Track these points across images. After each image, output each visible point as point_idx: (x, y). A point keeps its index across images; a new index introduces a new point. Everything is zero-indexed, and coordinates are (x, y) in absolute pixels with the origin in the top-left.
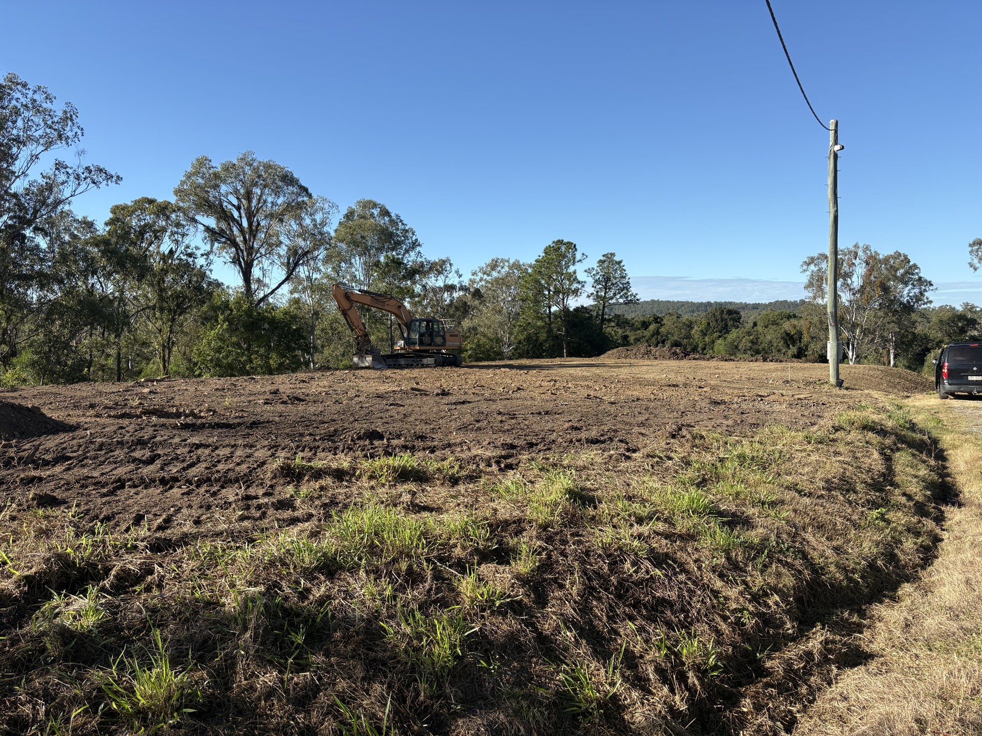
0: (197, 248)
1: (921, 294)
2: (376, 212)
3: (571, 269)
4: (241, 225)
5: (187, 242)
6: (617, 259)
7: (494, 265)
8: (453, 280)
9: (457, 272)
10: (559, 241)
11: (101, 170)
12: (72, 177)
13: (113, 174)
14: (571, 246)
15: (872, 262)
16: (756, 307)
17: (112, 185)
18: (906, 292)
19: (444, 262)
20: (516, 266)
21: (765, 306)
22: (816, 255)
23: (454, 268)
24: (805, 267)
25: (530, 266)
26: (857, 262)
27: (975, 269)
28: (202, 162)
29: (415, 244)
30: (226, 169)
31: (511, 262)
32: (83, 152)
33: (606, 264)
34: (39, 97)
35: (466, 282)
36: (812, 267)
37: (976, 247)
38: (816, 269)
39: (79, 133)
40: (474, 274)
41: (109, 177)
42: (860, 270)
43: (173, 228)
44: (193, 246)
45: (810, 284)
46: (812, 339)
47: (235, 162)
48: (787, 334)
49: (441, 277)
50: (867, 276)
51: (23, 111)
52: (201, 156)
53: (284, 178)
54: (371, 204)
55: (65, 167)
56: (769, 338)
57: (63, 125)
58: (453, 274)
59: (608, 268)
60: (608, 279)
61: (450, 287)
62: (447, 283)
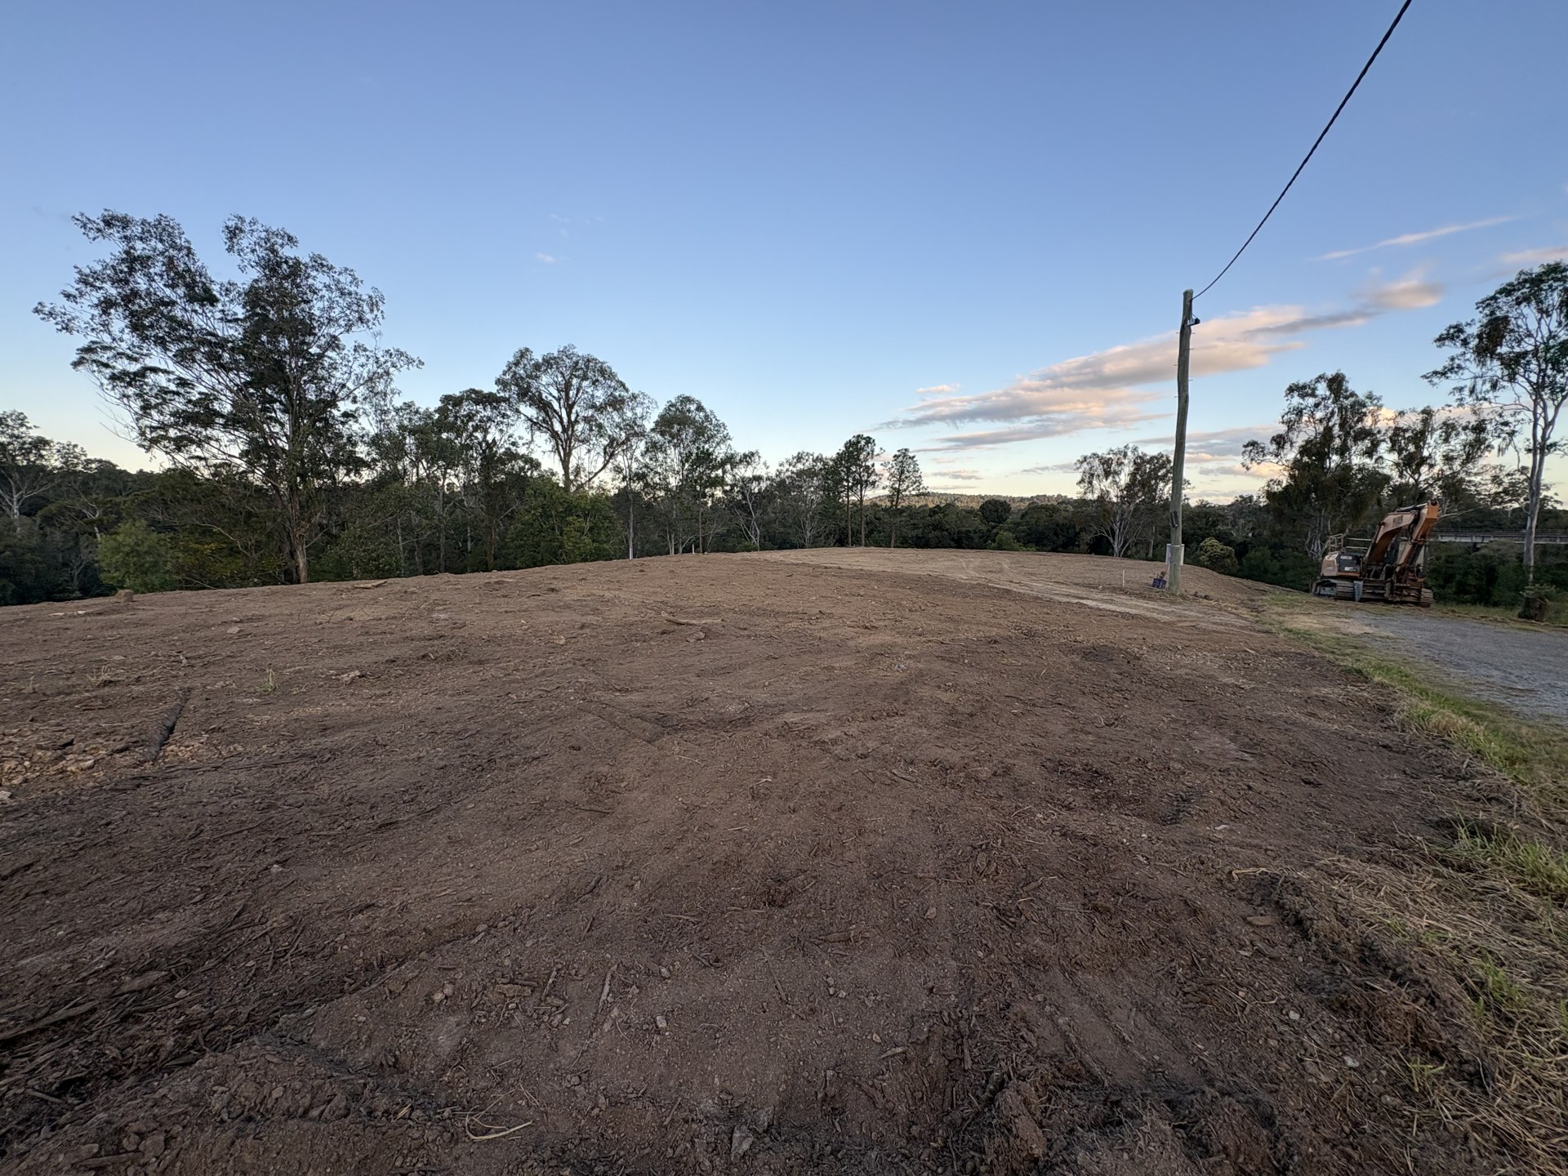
0: (520, 438)
2: (693, 407)
3: (869, 463)
4: (560, 417)
5: (510, 432)
6: (910, 454)
7: (799, 458)
8: (761, 471)
9: (765, 464)
10: (858, 436)
11: (402, 354)
12: (371, 361)
13: (415, 358)
14: (869, 440)
15: (1140, 462)
16: (1022, 500)
17: (413, 369)
19: (753, 454)
20: (818, 459)
21: (1028, 499)
22: (1089, 454)
23: (762, 461)
24: (1078, 465)
25: (831, 460)
26: (1126, 461)
28: (524, 354)
29: (726, 438)
30: (547, 361)
32: (380, 334)
33: (900, 459)
34: (345, 279)
35: (773, 473)
36: (1085, 465)
37: (1250, 448)
38: (1088, 467)
39: (379, 315)
40: (781, 465)
41: (410, 361)
42: (1128, 469)
43: (499, 419)
44: (516, 435)
45: (1082, 481)
46: (1081, 530)
47: (556, 355)
48: (1058, 525)
49: (750, 468)
50: (1133, 475)
51: (324, 292)
52: (522, 347)
53: (602, 372)
54: (688, 400)
55: (365, 350)
56: (1040, 528)
57: (366, 308)
58: (761, 465)
59: (902, 462)
60: (902, 472)
61: (758, 478)
62: (755, 473)
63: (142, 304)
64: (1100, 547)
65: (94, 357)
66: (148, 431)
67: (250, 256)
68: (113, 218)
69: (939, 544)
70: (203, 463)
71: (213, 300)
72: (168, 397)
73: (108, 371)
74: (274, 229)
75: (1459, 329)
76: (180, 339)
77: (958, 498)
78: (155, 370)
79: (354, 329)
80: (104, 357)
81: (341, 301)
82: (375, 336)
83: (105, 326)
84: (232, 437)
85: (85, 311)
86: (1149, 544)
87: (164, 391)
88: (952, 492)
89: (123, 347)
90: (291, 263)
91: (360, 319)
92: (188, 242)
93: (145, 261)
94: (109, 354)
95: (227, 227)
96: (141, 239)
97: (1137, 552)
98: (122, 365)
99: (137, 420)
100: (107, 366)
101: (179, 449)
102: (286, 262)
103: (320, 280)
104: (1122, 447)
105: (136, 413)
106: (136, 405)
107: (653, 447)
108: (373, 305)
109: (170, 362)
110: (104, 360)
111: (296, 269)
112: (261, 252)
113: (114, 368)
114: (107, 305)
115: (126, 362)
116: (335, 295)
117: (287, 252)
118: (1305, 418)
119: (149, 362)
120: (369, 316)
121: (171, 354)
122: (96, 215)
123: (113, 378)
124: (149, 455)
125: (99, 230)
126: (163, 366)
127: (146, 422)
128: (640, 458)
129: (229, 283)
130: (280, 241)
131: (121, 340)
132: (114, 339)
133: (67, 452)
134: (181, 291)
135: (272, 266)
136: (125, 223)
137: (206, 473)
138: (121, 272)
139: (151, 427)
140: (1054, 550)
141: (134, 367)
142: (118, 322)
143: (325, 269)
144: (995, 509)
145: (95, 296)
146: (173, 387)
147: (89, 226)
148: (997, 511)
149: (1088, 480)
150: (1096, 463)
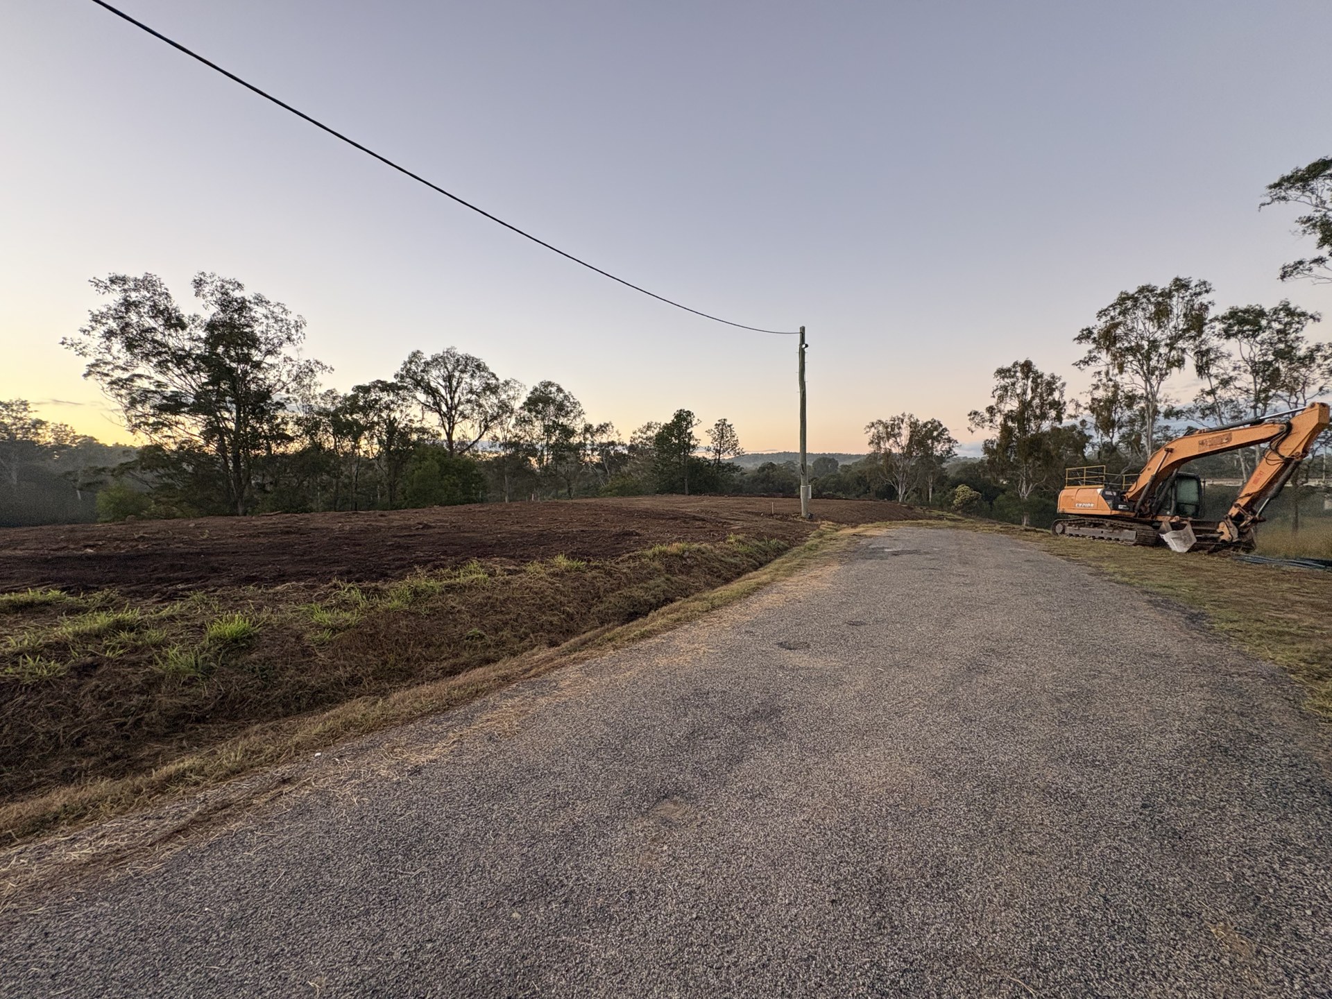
1: (950, 449)
2: (554, 389)
3: (689, 431)
4: (446, 400)
6: (728, 423)
7: (649, 427)
8: (615, 438)
9: (617, 432)
10: (681, 410)
11: (318, 363)
14: (689, 413)
15: (915, 426)
17: (328, 372)
18: (939, 448)
19: (607, 425)
22: (875, 421)
23: (615, 429)
24: (868, 430)
26: (904, 425)
27: (972, 432)
28: (415, 355)
29: (581, 413)
30: (435, 360)
31: (662, 424)
32: (301, 349)
33: (720, 427)
34: (277, 310)
35: (626, 440)
36: (873, 429)
37: (973, 417)
38: (876, 431)
39: (302, 337)
40: (634, 433)
41: (324, 368)
42: (905, 432)
43: (400, 402)
44: (412, 415)
45: (872, 442)
46: (871, 481)
47: (441, 354)
49: (605, 436)
50: (911, 437)
51: (264, 320)
52: (415, 350)
53: (478, 366)
54: (550, 384)
55: (291, 360)
57: (293, 331)
58: (615, 433)
59: (722, 429)
60: (722, 437)
61: (613, 443)
62: (610, 440)
63: (133, 332)
65: (98, 369)
66: (133, 419)
67: (210, 298)
68: (117, 278)
70: (172, 440)
71: (183, 327)
72: (149, 395)
73: (108, 379)
74: (228, 279)
75: (1090, 332)
76: (160, 354)
78: (140, 376)
79: (284, 345)
80: (105, 369)
81: (275, 325)
82: (298, 351)
83: (109, 349)
84: (194, 422)
85: (95, 341)
87: (146, 391)
89: (121, 363)
90: (239, 301)
91: (288, 338)
92: (166, 289)
93: (136, 305)
94: (110, 367)
95: (195, 281)
96: (134, 290)
98: (118, 374)
99: (126, 411)
100: (107, 375)
101: (156, 430)
102: (236, 301)
103: (259, 312)
104: (899, 414)
105: (126, 406)
106: (126, 401)
107: (522, 421)
108: (298, 327)
109: (152, 371)
110: (106, 372)
111: (242, 306)
112: (219, 296)
113: (112, 376)
114: (110, 334)
115: (122, 372)
116: (271, 321)
117: (237, 294)
119: (137, 371)
120: (294, 337)
121: (152, 365)
122: (105, 278)
123: (112, 383)
124: (135, 436)
125: (106, 287)
126: (147, 373)
127: (132, 412)
128: (513, 430)
129: (195, 316)
130: (231, 287)
131: (119, 358)
132: (114, 358)
133: (59, 431)
134: (161, 321)
135: (226, 303)
136: (124, 280)
137: (174, 447)
138: (120, 311)
139: (136, 416)
141: (126, 375)
142: (117, 345)
143: (264, 303)
145: (102, 329)
146: (153, 388)
147: (100, 284)
149: (876, 441)
150: (881, 428)
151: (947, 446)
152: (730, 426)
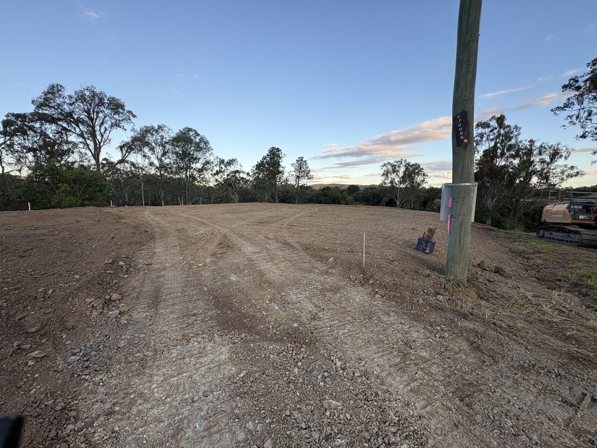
1: (424, 180)
2: (193, 133)
6: (304, 159)
8: (238, 168)
9: (240, 165)
10: (273, 148)
14: (278, 150)
15: (408, 166)
19: (234, 160)
22: (386, 163)
23: (239, 163)
24: (382, 167)
26: (402, 166)
36: (385, 167)
38: (386, 168)
42: (402, 169)
45: (384, 175)
46: (383, 196)
48: (375, 194)
49: (233, 167)
50: (405, 172)
54: (190, 130)
56: (367, 195)
59: (301, 163)
60: (301, 168)
61: (237, 171)
62: (236, 169)
64: (391, 203)
69: (326, 202)
75: (576, 80)
77: (342, 186)
86: (411, 202)
88: (340, 183)
97: (406, 205)
104: (400, 159)
118: (485, 139)
140: (373, 205)
144: (353, 189)
148: (354, 190)
149: (386, 174)
150: (389, 167)
151: (422, 178)
152: (305, 161)
